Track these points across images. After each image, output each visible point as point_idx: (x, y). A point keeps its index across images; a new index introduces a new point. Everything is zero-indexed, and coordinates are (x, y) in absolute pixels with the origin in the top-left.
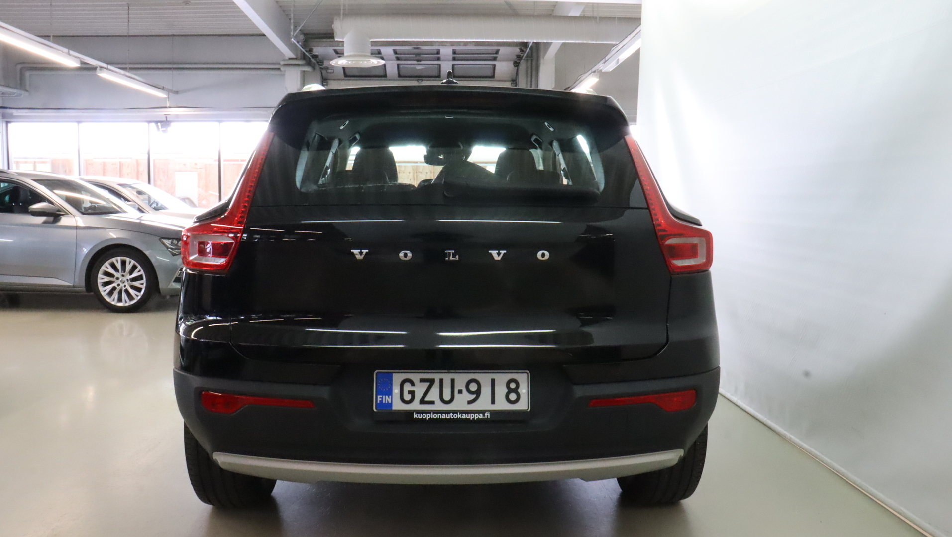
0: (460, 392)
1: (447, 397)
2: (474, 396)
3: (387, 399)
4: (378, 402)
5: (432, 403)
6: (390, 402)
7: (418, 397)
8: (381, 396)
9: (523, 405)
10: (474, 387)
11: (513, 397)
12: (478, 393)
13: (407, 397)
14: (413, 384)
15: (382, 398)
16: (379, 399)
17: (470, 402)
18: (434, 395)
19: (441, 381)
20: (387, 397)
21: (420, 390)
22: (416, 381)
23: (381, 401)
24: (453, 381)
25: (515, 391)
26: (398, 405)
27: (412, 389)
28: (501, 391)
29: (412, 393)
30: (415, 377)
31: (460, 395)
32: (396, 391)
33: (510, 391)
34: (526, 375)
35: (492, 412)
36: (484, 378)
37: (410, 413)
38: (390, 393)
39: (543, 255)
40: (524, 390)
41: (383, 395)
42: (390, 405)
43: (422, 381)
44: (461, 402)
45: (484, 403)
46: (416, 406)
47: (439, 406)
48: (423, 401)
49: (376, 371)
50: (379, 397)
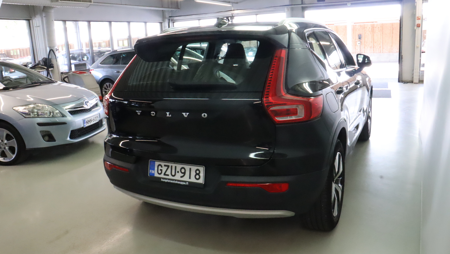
0: (178, 172)
1: (173, 174)
2: (183, 175)
3: (153, 172)
4: (150, 172)
5: (168, 175)
6: (154, 173)
7: (163, 172)
8: (151, 170)
9: (201, 181)
10: (183, 171)
11: (197, 177)
12: (184, 173)
13: (160, 172)
14: (162, 167)
15: (151, 171)
16: (150, 171)
17: (181, 177)
18: (169, 172)
19: (172, 166)
20: (153, 171)
21: (164, 169)
22: (163, 166)
23: (151, 172)
24: (176, 167)
25: (198, 174)
26: (156, 175)
27: (161, 168)
28: (193, 174)
29: (161, 170)
30: (163, 164)
31: (178, 173)
32: (156, 169)
33: (197, 174)
34: (203, 168)
35: (189, 182)
36: (187, 167)
37: (160, 178)
38: (154, 169)
39: (204, 115)
40: (202, 174)
41: (152, 170)
42: (154, 174)
43: (165, 166)
44: (178, 177)
45: (186, 178)
46: (162, 176)
47: (170, 177)
48: (165, 174)
49: (150, 160)
50: (150, 170)
